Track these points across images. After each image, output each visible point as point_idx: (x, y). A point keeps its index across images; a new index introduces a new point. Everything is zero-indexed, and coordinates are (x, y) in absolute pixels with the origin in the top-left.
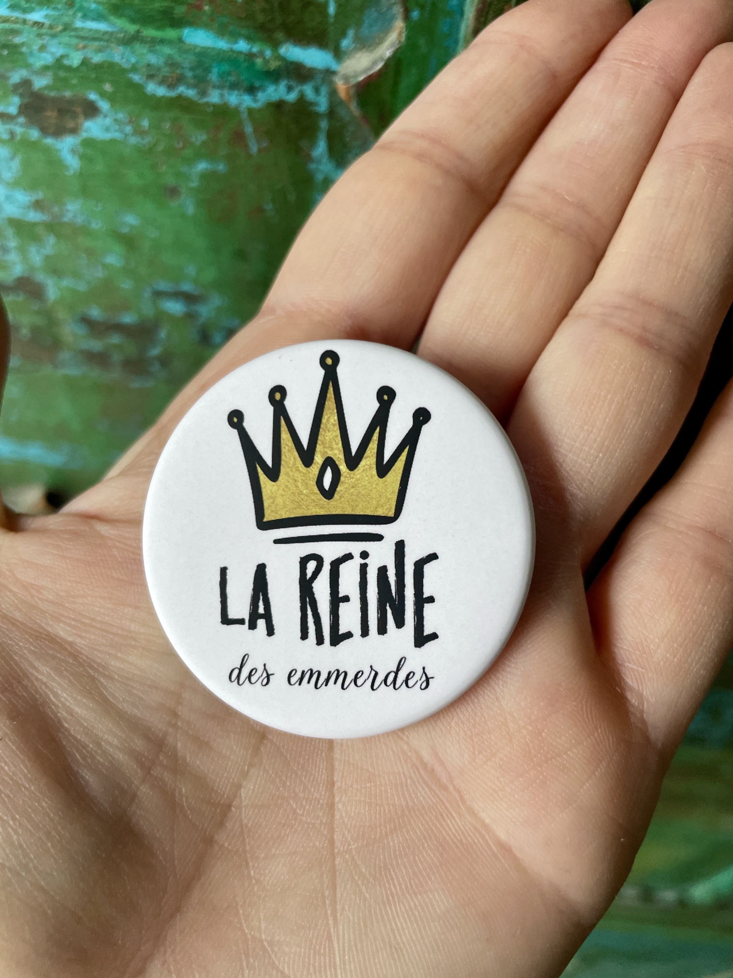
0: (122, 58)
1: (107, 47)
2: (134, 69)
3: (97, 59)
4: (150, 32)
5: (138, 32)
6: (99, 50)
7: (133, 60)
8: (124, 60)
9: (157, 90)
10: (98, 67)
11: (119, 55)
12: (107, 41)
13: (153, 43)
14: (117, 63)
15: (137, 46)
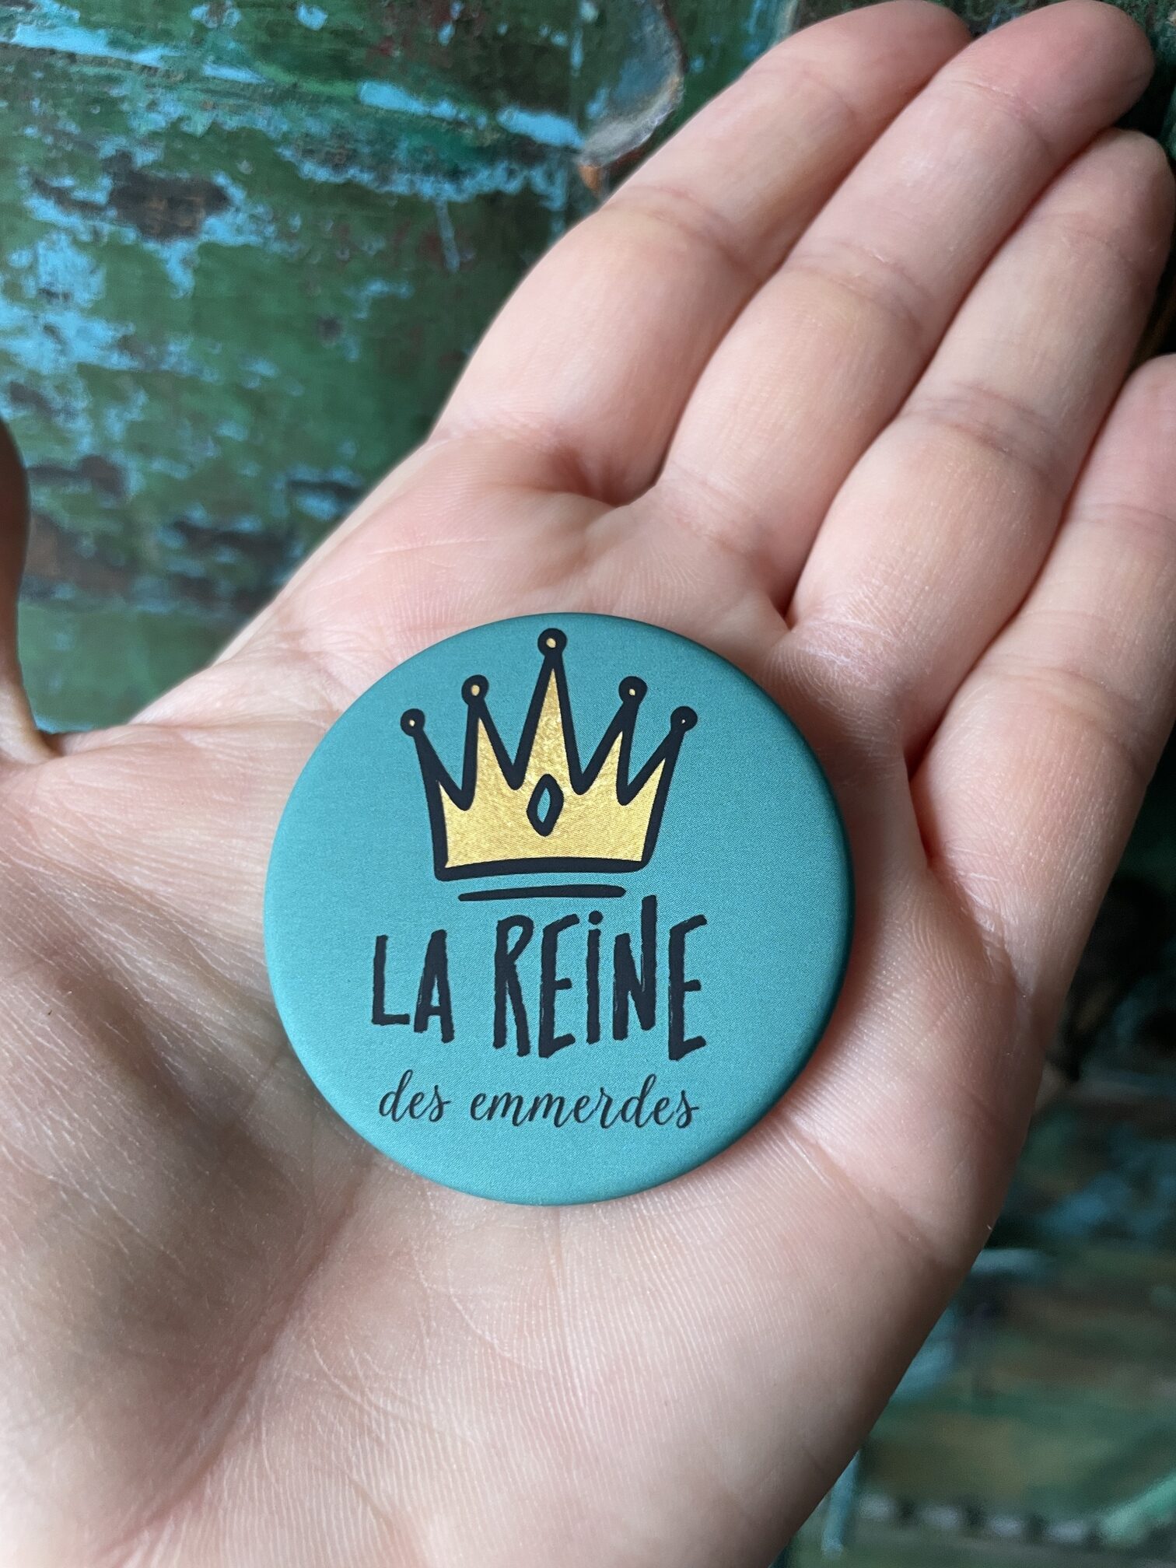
0: (269, 124)
1: (248, 108)
2: (286, 140)
3: (232, 123)
4: (312, 86)
5: (295, 85)
6: (236, 111)
7: (285, 128)
8: (272, 128)
9: (316, 172)
10: (233, 136)
11: (265, 120)
12: (250, 99)
13: (314, 102)
14: (260, 131)
15: (292, 107)
